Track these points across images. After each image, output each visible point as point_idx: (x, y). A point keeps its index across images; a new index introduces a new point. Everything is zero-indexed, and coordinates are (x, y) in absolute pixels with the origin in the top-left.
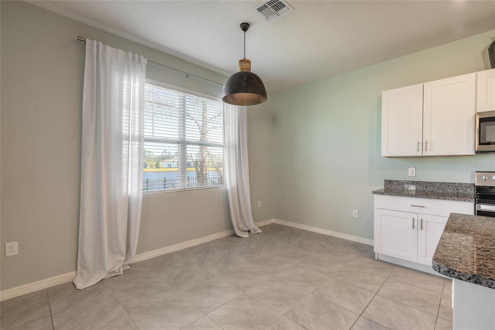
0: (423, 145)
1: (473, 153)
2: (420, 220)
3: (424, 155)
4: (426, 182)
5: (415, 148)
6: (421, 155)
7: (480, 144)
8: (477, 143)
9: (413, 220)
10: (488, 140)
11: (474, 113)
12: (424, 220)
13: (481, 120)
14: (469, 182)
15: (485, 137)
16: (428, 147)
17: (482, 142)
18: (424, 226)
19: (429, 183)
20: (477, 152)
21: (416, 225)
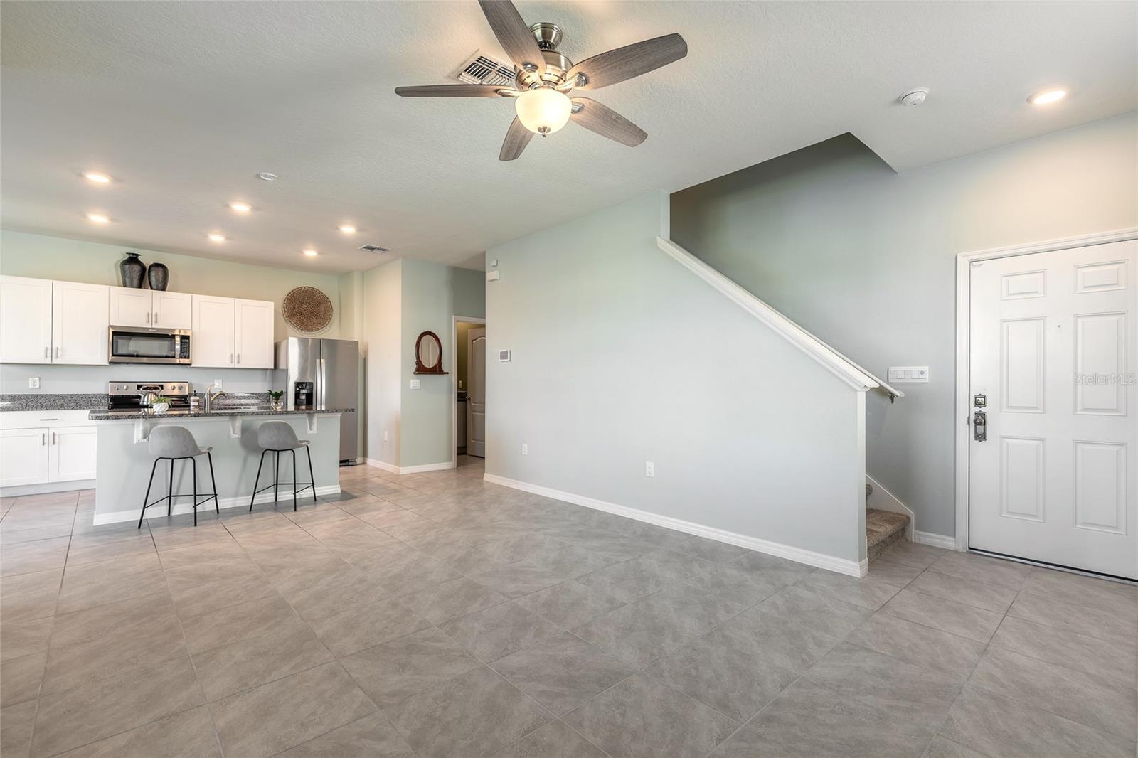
0: (53, 351)
1: (107, 364)
2: (51, 435)
3: (54, 363)
4: (54, 395)
5: (43, 354)
6: (50, 363)
7: (113, 355)
8: (111, 355)
9: (44, 435)
10: (120, 352)
11: (108, 325)
12: (56, 434)
13: (114, 333)
14: (103, 393)
15: (117, 351)
16: (59, 355)
17: (114, 353)
18: (57, 440)
19: (58, 396)
20: (111, 363)
21: (46, 441)
